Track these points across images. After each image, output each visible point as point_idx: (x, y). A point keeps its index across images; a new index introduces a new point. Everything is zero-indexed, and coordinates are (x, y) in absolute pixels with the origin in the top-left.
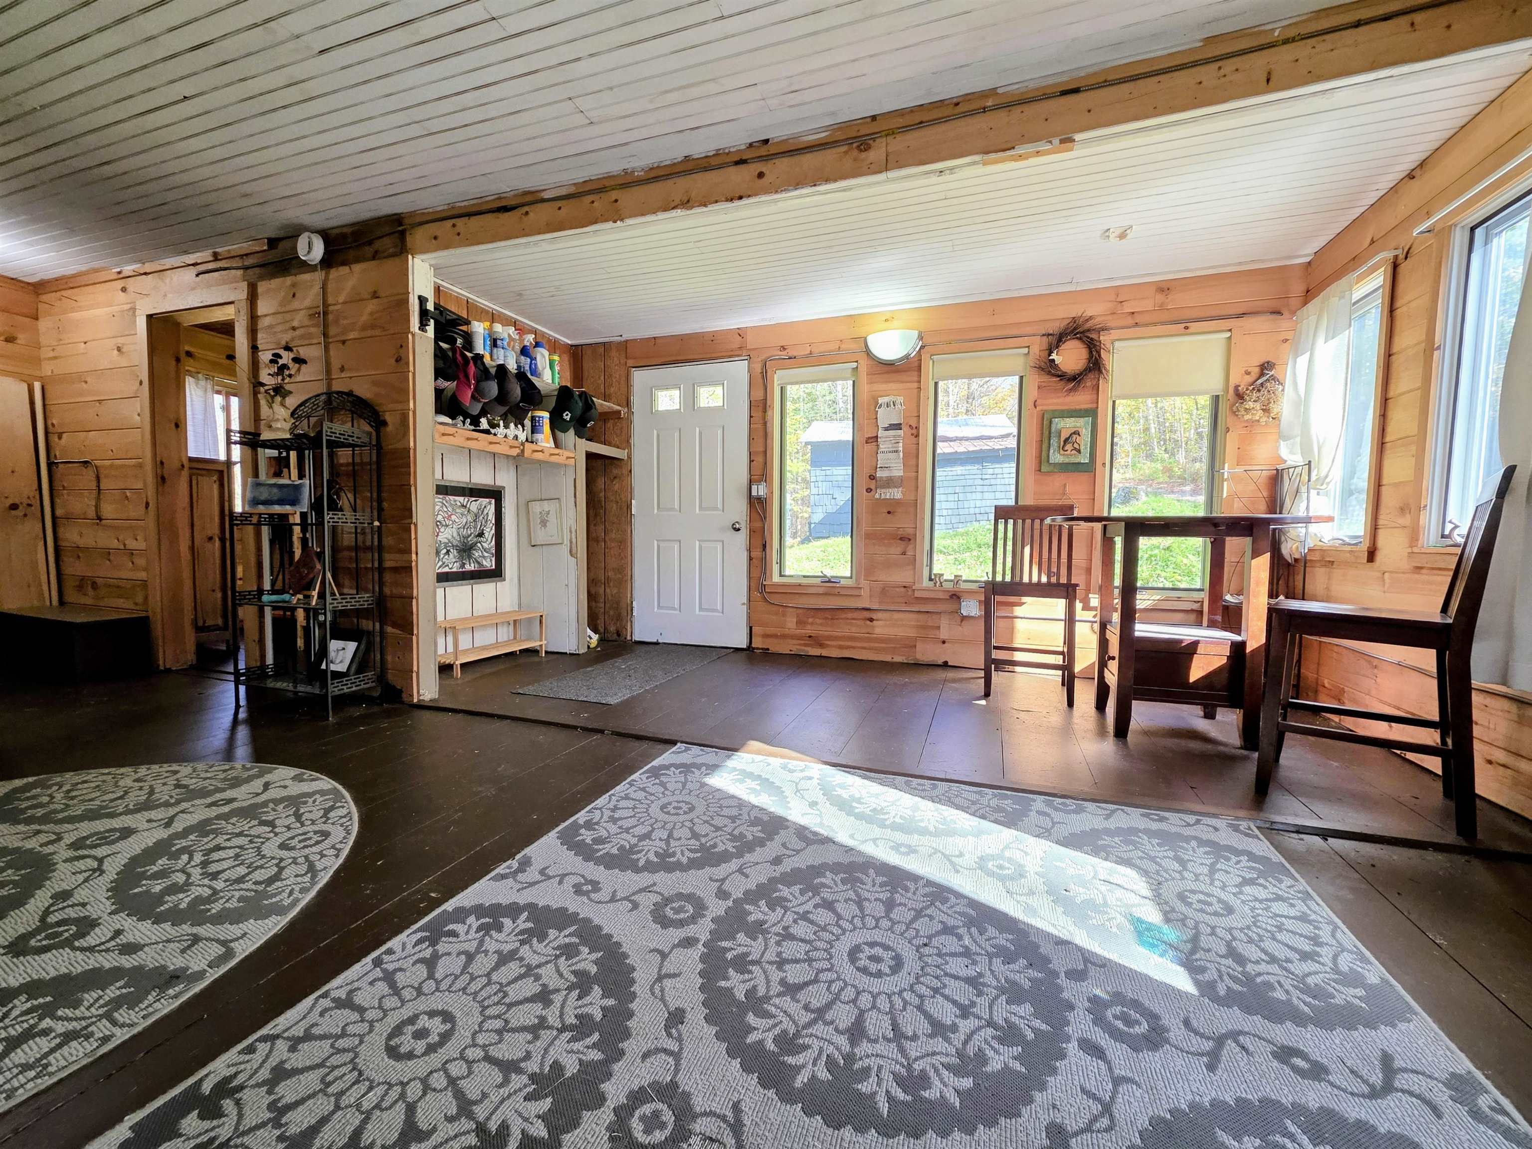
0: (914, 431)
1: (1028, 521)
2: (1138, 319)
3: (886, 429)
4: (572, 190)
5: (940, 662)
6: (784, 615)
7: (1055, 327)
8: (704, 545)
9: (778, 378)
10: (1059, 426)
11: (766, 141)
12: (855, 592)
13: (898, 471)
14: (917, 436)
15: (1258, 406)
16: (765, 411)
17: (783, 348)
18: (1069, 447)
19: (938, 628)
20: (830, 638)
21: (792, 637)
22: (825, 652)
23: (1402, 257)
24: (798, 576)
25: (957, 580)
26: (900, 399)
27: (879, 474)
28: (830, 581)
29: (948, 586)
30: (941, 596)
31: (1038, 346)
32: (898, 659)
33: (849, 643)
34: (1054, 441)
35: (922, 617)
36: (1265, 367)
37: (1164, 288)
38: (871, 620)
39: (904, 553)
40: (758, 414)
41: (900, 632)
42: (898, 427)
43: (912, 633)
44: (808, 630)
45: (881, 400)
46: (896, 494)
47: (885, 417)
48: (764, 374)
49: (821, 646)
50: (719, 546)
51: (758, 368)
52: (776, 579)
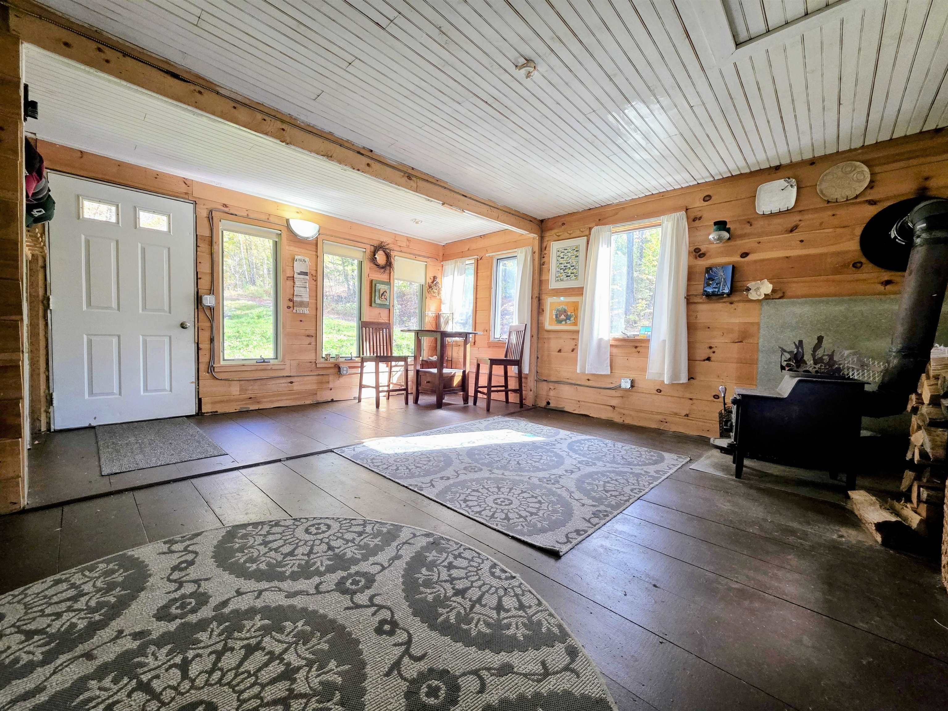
0: (314, 278)
1: (367, 329)
2: (402, 249)
3: (299, 274)
4: (247, 102)
5: (329, 400)
6: (230, 386)
7: (376, 244)
8: (148, 339)
9: (222, 225)
10: (379, 287)
11: (372, 151)
12: (281, 367)
13: (306, 298)
14: (316, 281)
15: (436, 291)
16: (211, 244)
17: (225, 206)
18: (383, 297)
19: (328, 382)
20: (264, 397)
21: (237, 400)
22: (261, 407)
23: (479, 259)
24: (238, 360)
25: (338, 357)
26: (307, 259)
27: (295, 299)
28: (264, 362)
29: (332, 360)
30: (330, 365)
31: (369, 249)
32: (308, 402)
33: (279, 398)
34: (377, 294)
35: (320, 377)
36: (435, 278)
37: (409, 240)
38: (291, 383)
39: (310, 344)
40: (204, 247)
41: (309, 387)
42: (306, 274)
43: (314, 387)
44: (249, 394)
45: (296, 257)
46: (306, 311)
47: (298, 267)
48: (210, 218)
49: (258, 403)
50: (167, 340)
51: (204, 213)
52: (222, 363)
